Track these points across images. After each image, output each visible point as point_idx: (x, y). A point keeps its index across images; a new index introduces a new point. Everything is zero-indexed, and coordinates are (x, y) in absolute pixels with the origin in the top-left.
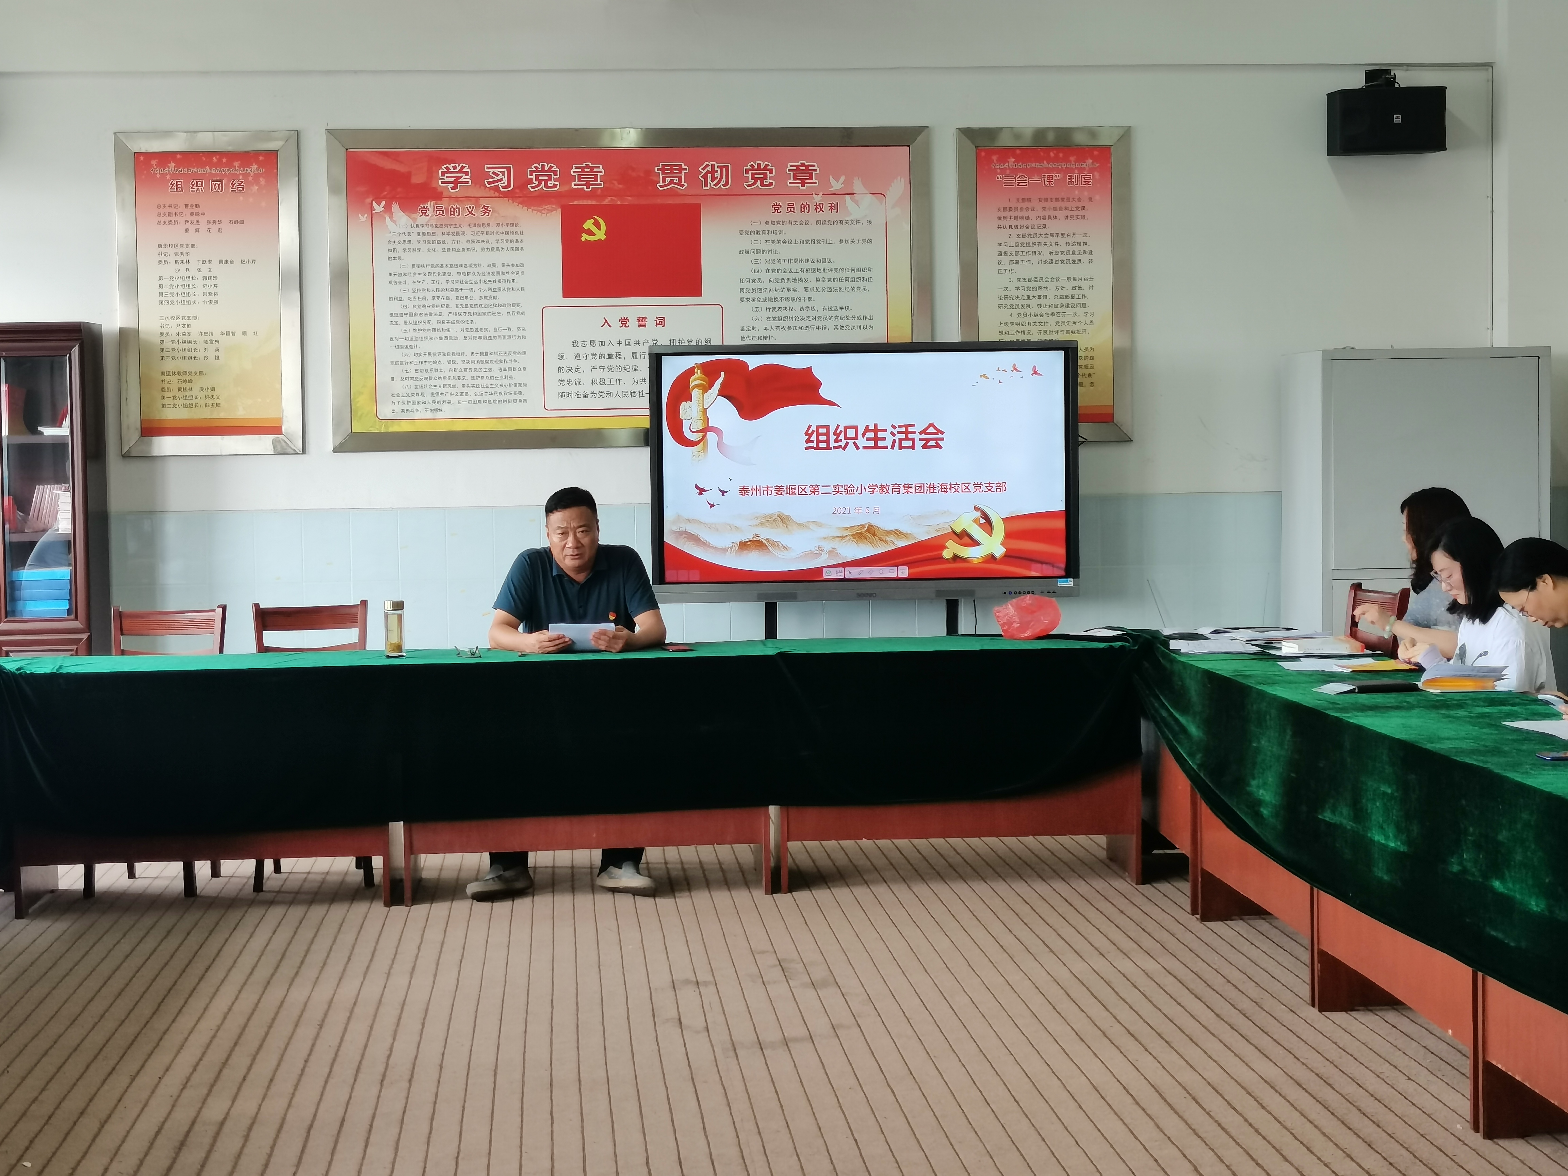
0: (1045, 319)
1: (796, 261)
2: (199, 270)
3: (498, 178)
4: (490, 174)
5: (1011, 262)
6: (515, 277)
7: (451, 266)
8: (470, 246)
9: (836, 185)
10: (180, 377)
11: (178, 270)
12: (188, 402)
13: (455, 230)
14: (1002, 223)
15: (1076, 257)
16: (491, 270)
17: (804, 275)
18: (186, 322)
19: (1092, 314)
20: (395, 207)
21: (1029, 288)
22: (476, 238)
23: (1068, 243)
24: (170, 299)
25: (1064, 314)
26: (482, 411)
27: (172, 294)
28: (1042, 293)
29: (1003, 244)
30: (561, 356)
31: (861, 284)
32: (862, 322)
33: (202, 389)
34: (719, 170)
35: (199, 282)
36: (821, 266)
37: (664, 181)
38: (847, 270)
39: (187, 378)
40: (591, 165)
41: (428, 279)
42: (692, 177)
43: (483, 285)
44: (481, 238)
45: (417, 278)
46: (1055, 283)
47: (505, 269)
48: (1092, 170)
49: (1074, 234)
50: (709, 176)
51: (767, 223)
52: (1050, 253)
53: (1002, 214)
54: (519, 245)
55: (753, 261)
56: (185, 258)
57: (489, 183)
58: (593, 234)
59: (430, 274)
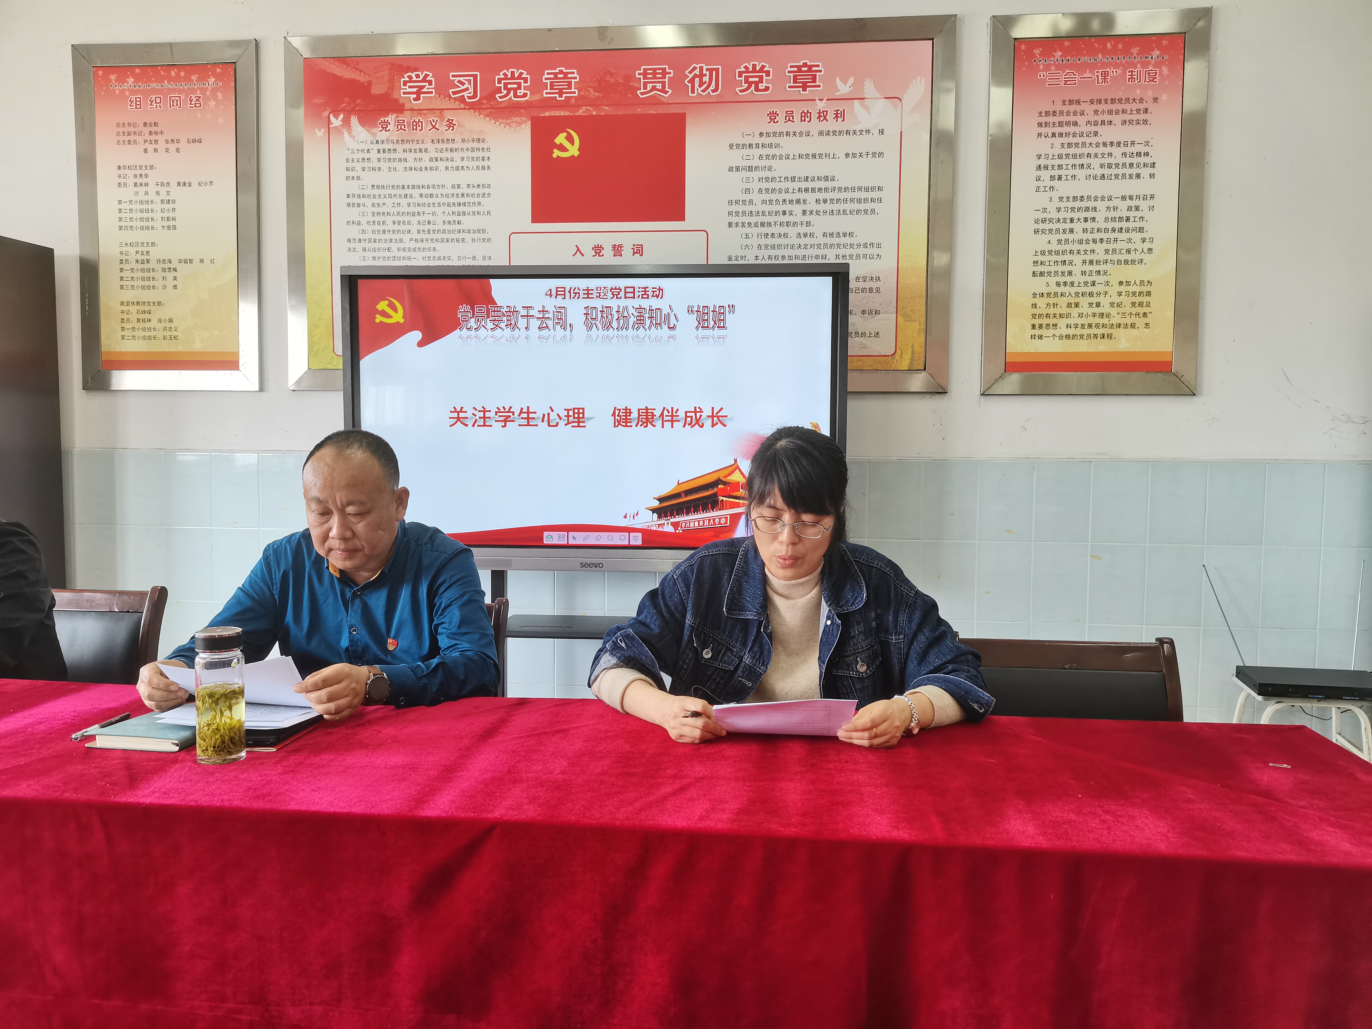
0: (1092, 246)
1: (793, 179)
2: (158, 193)
3: (463, 88)
4: (456, 82)
5: (1052, 178)
6: (480, 199)
7: (413, 187)
8: (434, 164)
9: (844, 89)
10: (138, 308)
11: (137, 193)
12: (147, 334)
13: (418, 147)
14: (1043, 130)
15: (1134, 171)
16: (456, 191)
17: (802, 196)
18: (145, 249)
19: (1151, 240)
20: (354, 120)
21: (1073, 209)
22: (439, 155)
23: (1124, 154)
24: (129, 224)
25: (1116, 240)
27: (131, 219)
28: (1090, 215)
29: (1043, 157)
31: (869, 206)
32: (869, 251)
33: (160, 321)
34: (708, 73)
35: (158, 207)
36: (822, 184)
37: (645, 88)
38: (853, 189)
39: (146, 309)
40: (564, 71)
41: (389, 201)
42: (677, 83)
43: (446, 209)
44: (444, 155)
45: (376, 201)
46: (1107, 203)
47: (471, 191)
48: (1158, 65)
49: (1133, 143)
50: (697, 80)
51: (761, 134)
52: (1102, 166)
53: (1043, 119)
54: (486, 163)
55: (744, 180)
56: (144, 180)
57: (454, 93)
58: (566, 150)
59: (390, 196)
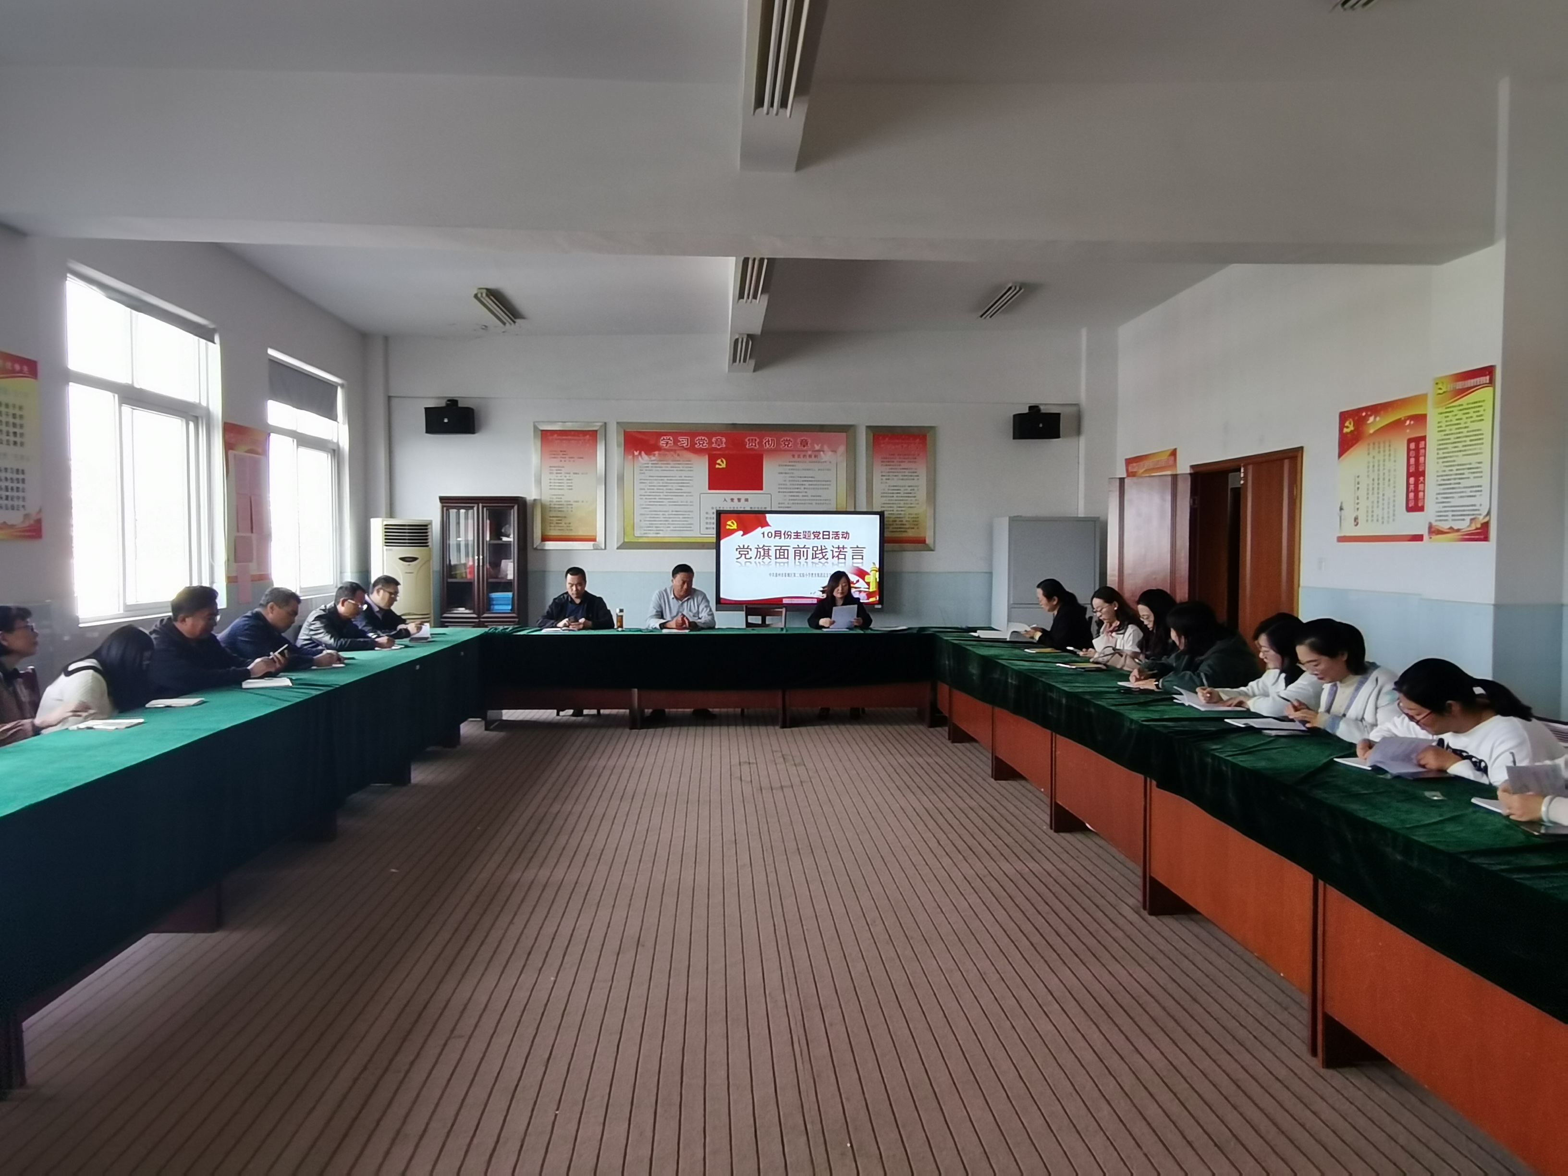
1: (801, 477)
2: (565, 476)
3: (683, 443)
4: (681, 441)
5: (886, 479)
6: (689, 481)
7: (665, 476)
8: (672, 469)
9: (817, 447)
10: (557, 518)
11: (557, 476)
12: (560, 528)
13: (666, 462)
14: (883, 463)
15: (913, 478)
16: (680, 478)
17: (804, 483)
18: (560, 497)
19: (918, 500)
20: (643, 453)
22: (674, 466)
23: (909, 472)
24: (554, 488)
26: (675, 534)
27: (555, 486)
28: (898, 491)
29: (883, 472)
30: (707, 513)
31: (826, 487)
32: (827, 502)
33: (565, 523)
34: (771, 440)
35: (565, 481)
36: (811, 479)
37: (749, 445)
38: (821, 481)
39: (560, 519)
40: (720, 438)
41: (655, 482)
42: (760, 443)
43: (677, 485)
44: (676, 466)
45: (651, 481)
46: (903, 488)
47: (686, 478)
48: (919, 443)
49: (912, 468)
50: (767, 443)
51: (789, 462)
52: (902, 476)
53: (883, 460)
54: (692, 469)
55: (784, 477)
56: (560, 472)
57: (680, 444)
58: (721, 465)
59: (656, 480)
